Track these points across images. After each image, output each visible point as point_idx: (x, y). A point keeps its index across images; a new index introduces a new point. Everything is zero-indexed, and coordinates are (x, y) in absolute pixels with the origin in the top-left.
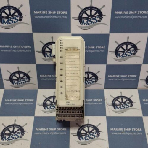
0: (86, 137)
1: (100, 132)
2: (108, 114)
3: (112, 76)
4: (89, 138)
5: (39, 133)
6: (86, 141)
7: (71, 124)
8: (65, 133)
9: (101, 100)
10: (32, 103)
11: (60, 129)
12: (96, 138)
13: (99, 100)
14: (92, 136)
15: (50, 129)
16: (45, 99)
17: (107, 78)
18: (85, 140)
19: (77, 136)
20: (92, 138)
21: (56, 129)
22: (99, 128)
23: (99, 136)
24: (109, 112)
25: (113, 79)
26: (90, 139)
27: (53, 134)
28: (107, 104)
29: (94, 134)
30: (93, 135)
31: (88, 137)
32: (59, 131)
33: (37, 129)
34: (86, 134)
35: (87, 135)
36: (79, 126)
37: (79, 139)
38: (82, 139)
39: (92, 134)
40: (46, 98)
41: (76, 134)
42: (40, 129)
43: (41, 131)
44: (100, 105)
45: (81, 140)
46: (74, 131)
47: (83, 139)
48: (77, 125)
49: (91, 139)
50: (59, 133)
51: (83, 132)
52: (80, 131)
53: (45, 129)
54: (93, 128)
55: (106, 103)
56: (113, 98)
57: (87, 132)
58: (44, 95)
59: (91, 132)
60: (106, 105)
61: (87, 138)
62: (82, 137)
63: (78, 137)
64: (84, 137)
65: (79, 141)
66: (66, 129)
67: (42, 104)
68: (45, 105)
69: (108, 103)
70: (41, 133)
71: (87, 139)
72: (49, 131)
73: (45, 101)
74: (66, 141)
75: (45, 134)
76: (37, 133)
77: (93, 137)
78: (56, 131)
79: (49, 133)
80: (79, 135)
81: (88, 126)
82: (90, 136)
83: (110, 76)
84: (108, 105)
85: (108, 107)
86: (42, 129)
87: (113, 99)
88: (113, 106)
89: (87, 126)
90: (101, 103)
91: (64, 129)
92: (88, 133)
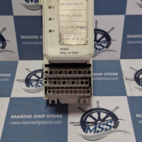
0: (95, 128)
1: (119, 120)
2: (129, 94)
3: (133, 36)
4: (100, 130)
5: (15, 123)
6: (96, 134)
7: (70, 109)
8: (60, 122)
9: (117, 74)
10: (8, 79)
11: (51, 115)
12: (112, 129)
13: (114, 74)
14: (105, 127)
15: (34, 116)
16: (28, 73)
17: (125, 39)
18: (95, 132)
19: (80, 127)
20: (106, 130)
21: (45, 116)
22: (116, 113)
23: (118, 127)
24: (131, 90)
25: (133, 42)
26: (102, 131)
27: (39, 123)
28: (127, 79)
29: (109, 124)
30: (107, 125)
31: (99, 127)
32: (49, 119)
33: (12, 117)
34: (95, 123)
35: (98, 125)
36: (84, 111)
37: (84, 131)
38: (89, 131)
39: (105, 122)
40: (30, 71)
41: (78, 123)
42: (18, 116)
43: (19, 119)
44: (116, 80)
45: (87, 133)
46: (74, 118)
47: (91, 132)
48: (80, 109)
49: (104, 131)
50: (50, 122)
51: (89, 119)
52: (84, 118)
53: (26, 116)
54: (106, 113)
55: (124, 77)
56: (136, 70)
57: (96, 121)
58: (28, 68)
59: (104, 120)
60: (125, 80)
61: (98, 129)
62: (89, 128)
63: (82, 128)
64: (92, 128)
65: (84, 134)
66: (61, 116)
67: (23, 80)
68: (28, 81)
69: (127, 77)
70: (19, 123)
71: (98, 132)
72: (32, 119)
73: (29, 77)
74: (61, 135)
75: (26, 123)
76: (12, 123)
77: (108, 128)
78: (45, 119)
79: (32, 123)
80: (84, 125)
81: (99, 111)
82: (102, 126)
83: (130, 36)
84: (128, 81)
85: (128, 83)
86: (21, 116)
87: (135, 72)
88: (137, 82)
89: (96, 111)
90: (117, 78)
91: (58, 116)
92: (99, 122)
